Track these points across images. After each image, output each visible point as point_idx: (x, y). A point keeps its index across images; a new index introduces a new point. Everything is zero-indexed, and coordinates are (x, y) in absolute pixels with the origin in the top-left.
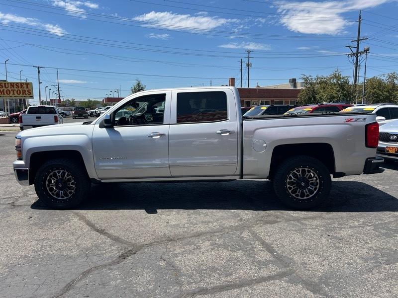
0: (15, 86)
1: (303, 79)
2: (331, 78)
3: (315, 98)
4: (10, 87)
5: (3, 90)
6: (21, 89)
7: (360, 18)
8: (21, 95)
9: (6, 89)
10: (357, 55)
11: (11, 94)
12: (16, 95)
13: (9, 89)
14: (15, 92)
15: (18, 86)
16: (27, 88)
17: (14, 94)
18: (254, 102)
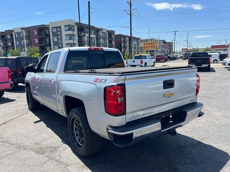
0: (150, 44)
4: (148, 44)
5: (145, 46)
6: (153, 45)
8: (153, 48)
9: (146, 46)
11: (148, 48)
12: (150, 48)
13: (148, 45)
14: (150, 47)
15: (152, 44)
16: (156, 44)
17: (149, 48)
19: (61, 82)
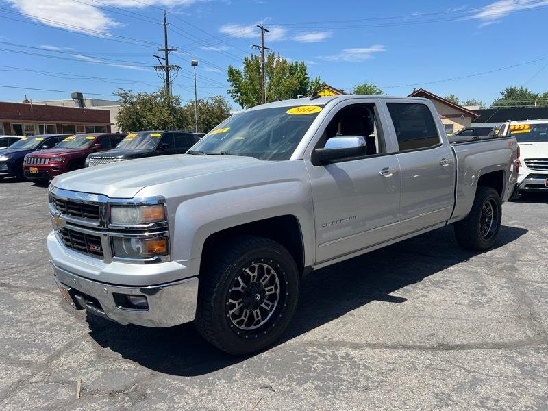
1: (119, 95)
2: (158, 96)
3: (140, 123)
7: (165, 21)
10: (167, 69)
18: (27, 127)
19: (468, 157)
